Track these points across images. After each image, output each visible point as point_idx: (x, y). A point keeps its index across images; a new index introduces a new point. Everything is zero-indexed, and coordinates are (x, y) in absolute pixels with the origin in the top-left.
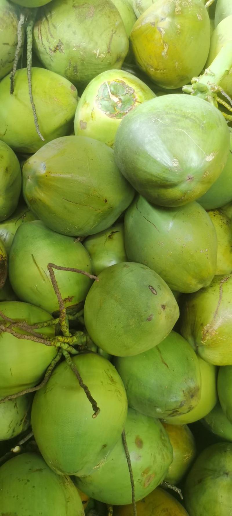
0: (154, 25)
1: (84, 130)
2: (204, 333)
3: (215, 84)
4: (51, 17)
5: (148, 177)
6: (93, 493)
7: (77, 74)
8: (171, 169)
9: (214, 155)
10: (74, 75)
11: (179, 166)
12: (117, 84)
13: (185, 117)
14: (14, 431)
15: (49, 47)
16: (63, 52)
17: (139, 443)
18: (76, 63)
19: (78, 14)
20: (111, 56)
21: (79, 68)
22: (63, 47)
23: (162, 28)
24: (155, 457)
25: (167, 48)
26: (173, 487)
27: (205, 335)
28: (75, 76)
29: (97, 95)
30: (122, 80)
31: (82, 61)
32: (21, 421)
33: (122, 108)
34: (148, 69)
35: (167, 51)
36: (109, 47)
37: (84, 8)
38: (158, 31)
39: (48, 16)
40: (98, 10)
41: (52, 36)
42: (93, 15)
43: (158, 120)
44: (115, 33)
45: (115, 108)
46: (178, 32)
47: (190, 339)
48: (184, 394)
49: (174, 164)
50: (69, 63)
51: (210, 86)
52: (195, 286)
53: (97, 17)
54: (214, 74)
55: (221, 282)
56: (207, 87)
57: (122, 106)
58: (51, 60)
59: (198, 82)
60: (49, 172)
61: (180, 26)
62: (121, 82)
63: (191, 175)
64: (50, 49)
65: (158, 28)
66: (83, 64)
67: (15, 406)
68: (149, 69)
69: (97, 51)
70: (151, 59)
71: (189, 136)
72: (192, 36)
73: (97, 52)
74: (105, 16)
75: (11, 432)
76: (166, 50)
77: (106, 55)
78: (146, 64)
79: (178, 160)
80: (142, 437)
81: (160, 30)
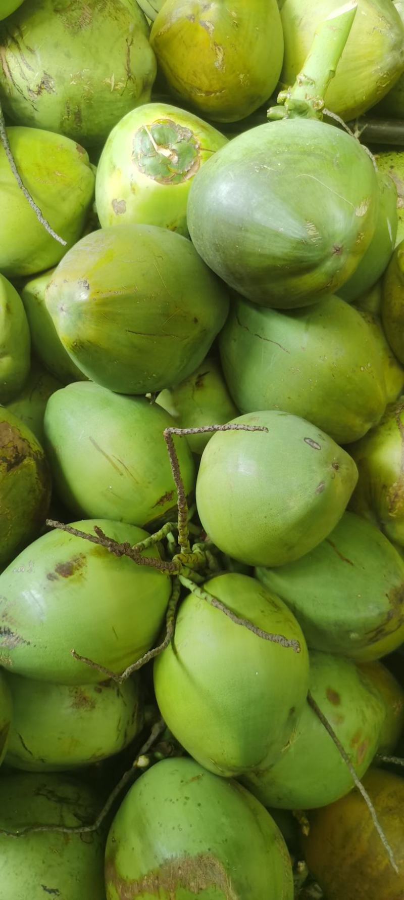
0: (194, 19)
1: (122, 214)
2: (390, 499)
3: (318, 96)
4: (21, 35)
5: (268, 262)
6: (279, 799)
7: (81, 125)
8: (305, 241)
9: (366, 204)
10: (76, 127)
11: (318, 233)
12: (162, 127)
13: (307, 153)
14: (126, 735)
15: (27, 86)
16: (54, 91)
17: (334, 698)
18: (78, 107)
19: (66, 22)
20: (134, 83)
21: (84, 113)
22: (52, 82)
23: (209, 22)
24: (362, 712)
25: (223, 53)
26: (392, 759)
27: (394, 502)
28: (79, 128)
29: (133, 152)
30: (167, 118)
31: (88, 101)
32: (133, 716)
33: (181, 163)
34: (193, 95)
35: (223, 58)
36: (129, 68)
37: (73, 10)
38: (201, 28)
39: (16, 35)
40: (96, 10)
41: (30, 66)
42: (91, 19)
43: (264, 168)
44: (132, 43)
45: (169, 167)
46: (235, 23)
47: (368, 515)
48: (389, 599)
49: (309, 232)
50: (66, 109)
51: (311, 100)
52: (361, 427)
53: (97, 22)
54: (313, 80)
55: (396, 414)
56: (306, 104)
57: (178, 161)
58: (34, 109)
59: (290, 99)
60: (98, 293)
61: (236, 13)
62: (168, 122)
63: (337, 242)
64: (29, 90)
65: (201, 22)
66: (90, 106)
67: (118, 694)
68: (196, 94)
69: (111, 78)
70: (196, 77)
71: (320, 182)
72: (257, 26)
73: (110, 80)
74: (109, 18)
75: (121, 738)
76: (220, 57)
77: (127, 83)
78: (188, 88)
79: (313, 224)
80: (336, 687)
81: (205, 25)
